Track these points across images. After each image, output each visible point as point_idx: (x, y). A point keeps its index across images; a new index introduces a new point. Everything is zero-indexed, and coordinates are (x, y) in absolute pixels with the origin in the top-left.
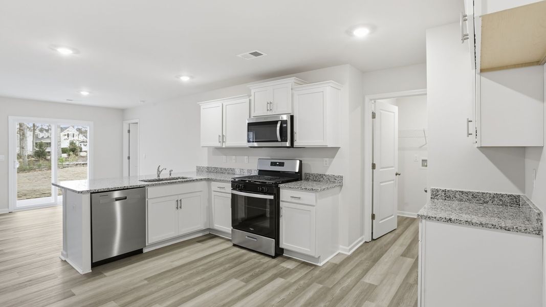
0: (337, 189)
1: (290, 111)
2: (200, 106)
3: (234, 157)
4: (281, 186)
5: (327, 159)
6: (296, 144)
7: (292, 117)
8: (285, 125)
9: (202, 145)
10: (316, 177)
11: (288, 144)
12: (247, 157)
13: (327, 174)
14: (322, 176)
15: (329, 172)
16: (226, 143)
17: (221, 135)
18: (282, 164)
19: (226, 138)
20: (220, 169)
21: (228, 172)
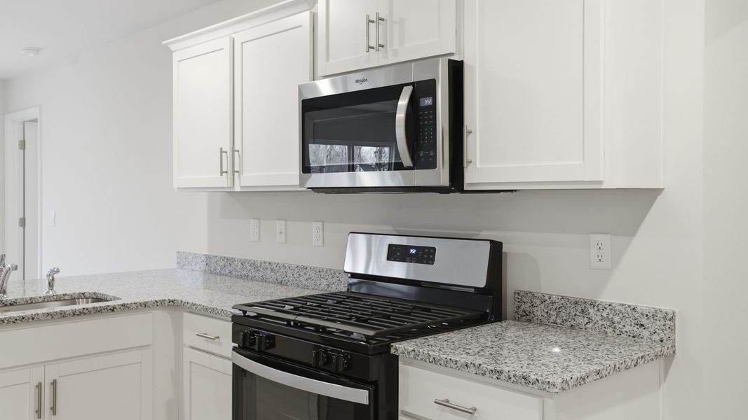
1: (445, 45)
2: (171, 53)
3: (280, 225)
5: (606, 239)
6: (472, 177)
7: (456, 70)
8: (428, 102)
9: (176, 184)
10: (558, 310)
11: (441, 175)
12: (320, 224)
13: (604, 298)
14: (582, 306)
15: (612, 294)
16: (245, 174)
17: (227, 148)
18: (426, 256)
19: (241, 158)
20: (240, 265)
21: (261, 274)
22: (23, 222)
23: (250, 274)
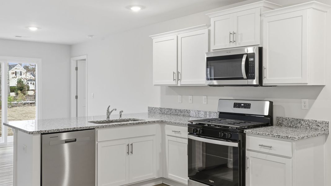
0: (322, 138)
1: (258, 43)
3: (190, 97)
4: (246, 131)
5: (307, 101)
6: (265, 82)
7: (261, 50)
8: (251, 59)
9: (154, 84)
10: (291, 122)
11: (255, 82)
12: (206, 97)
13: (306, 118)
14: (299, 121)
15: (309, 117)
16: (182, 81)
17: (176, 72)
18: (247, 106)
19: (181, 75)
20: (174, 111)
21: (183, 114)
22: (77, 97)
23: (179, 114)
